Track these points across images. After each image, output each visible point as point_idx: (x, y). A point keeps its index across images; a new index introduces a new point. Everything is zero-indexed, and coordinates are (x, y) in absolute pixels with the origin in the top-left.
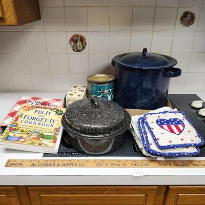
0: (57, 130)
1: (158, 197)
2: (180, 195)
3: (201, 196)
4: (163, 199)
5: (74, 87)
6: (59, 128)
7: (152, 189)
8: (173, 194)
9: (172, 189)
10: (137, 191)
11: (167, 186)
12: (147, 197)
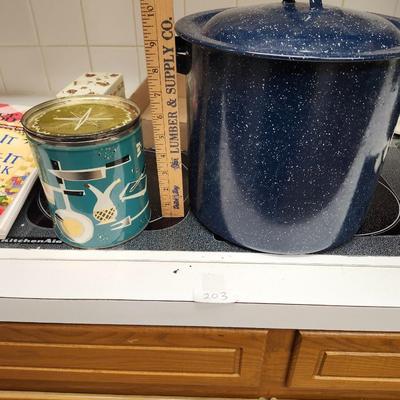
0: (17, 182)
1: (273, 355)
2: (329, 353)
3: (386, 358)
4: (286, 361)
5: (88, 75)
6: (24, 178)
7: (253, 337)
8: (311, 350)
9: (308, 339)
10: (212, 339)
11: (297, 332)
12: (241, 355)
